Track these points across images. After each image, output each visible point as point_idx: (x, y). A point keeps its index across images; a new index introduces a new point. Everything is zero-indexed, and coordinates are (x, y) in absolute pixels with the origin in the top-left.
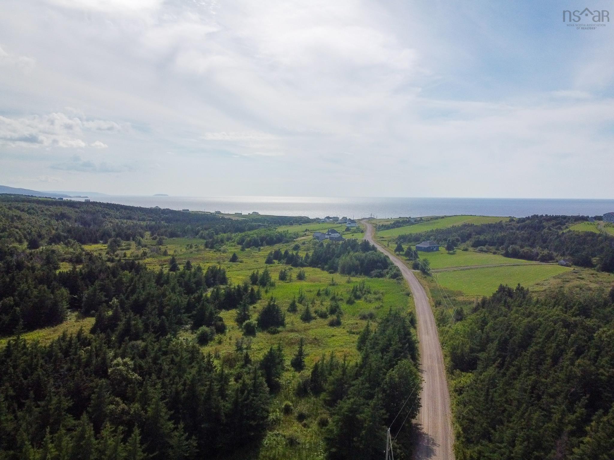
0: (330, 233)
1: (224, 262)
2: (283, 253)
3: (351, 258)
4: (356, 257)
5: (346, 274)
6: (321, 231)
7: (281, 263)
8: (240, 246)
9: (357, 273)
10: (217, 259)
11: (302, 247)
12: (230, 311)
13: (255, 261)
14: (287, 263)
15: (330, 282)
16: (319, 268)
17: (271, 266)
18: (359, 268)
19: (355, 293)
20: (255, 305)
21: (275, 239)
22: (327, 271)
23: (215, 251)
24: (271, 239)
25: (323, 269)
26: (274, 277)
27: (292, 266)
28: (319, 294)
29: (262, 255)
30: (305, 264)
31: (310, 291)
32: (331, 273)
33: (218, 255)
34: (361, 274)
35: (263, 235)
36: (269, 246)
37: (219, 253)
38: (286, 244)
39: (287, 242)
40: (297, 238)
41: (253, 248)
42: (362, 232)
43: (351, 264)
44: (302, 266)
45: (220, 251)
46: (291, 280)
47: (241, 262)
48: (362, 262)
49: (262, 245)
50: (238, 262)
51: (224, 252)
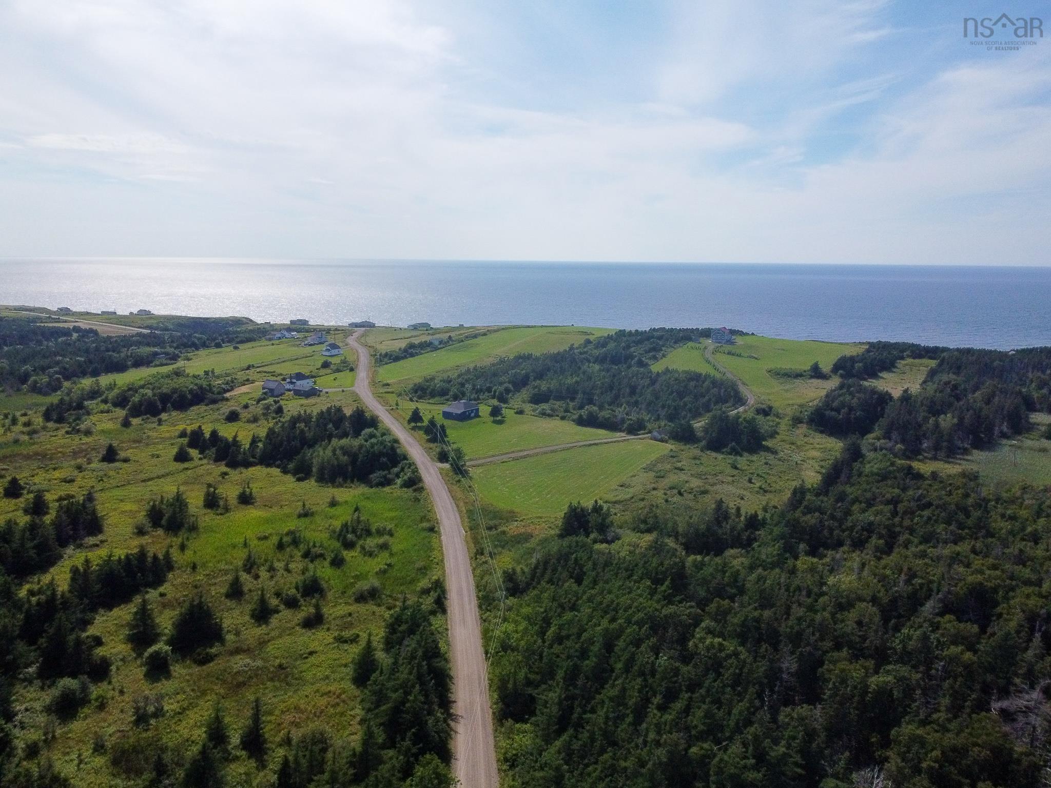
0: (294, 381)
1: (89, 463)
2: (207, 435)
3: (334, 451)
4: (342, 448)
5: (327, 483)
6: (278, 369)
7: (205, 458)
8: (121, 413)
9: (345, 480)
10: (75, 454)
11: (244, 415)
12: (116, 612)
13: (153, 456)
14: (217, 460)
15: (300, 510)
16: (278, 467)
17: (187, 469)
18: (350, 468)
19: (345, 537)
21: (189, 396)
22: (294, 475)
23: (67, 433)
24: (182, 396)
25: (285, 471)
26: (195, 500)
27: (227, 465)
28: (281, 546)
29: (167, 435)
30: (251, 460)
31: (265, 538)
32: (299, 480)
33: (76, 441)
34: (352, 482)
35: (165, 390)
36: (179, 412)
37: (76, 438)
38: (211, 406)
39: (214, 402)
40: (232, 389)
41: (148, 418)
42: (352, 370)
43: (336, 463)
44: (247, 465)
45: (78, 431)
46: (227, 509)
47: (126, 460)
48: (353, 456)
49: (164, 410)
50: (118, 461)
51: (88, 433)
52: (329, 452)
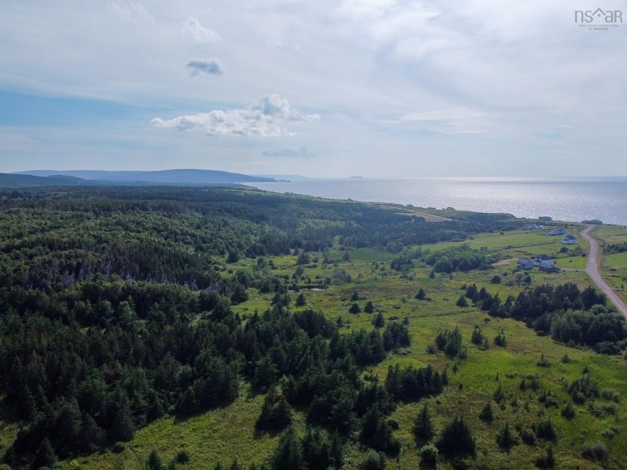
0: (540, 260)
1: (409, 298)
2: (479, 291)
3: (569, 319)
4: (575, 317)
5: (561, 341)
6: (528, 250)
7: (476, 306)
8: (430, 269)
9: (576, 343)
10: (403, 291)
11: (503, 279)
12: (409, 407)
13: (445, 299)
14: (484, 308)
15: (539, 360)
16: (525, 321)
17: (463, 312)
18: (581, 334)
19: (575, 393)
20: (438, 398)
21: (470, 264)
22: (536, 330)
23: (401, 277)
24: (466, 263)
25: (529, 326)
26: (467, 335)
27: (489, 314)
28: (523, 387)
29: (455, 287)
30: (506, 313)
31: (511, 377)
32: (539, 335)
33: (405, 283)
34: (582, 345)
35: (456, 258)
36: (463, 273)
37: (405, 281)
38: (483, 271)
39: (485, 268)
40: (497, 261)
41: (444, 274)
42: (584, 255)
43: (570, 328)
44: (503, 316)
45: (407, 277)
46: (486, 347)
47: (429, 300)
48: (585, 326)
49: (454, 270)
50: (424, 299)
51: (411, 279)
52: (564, 319)
